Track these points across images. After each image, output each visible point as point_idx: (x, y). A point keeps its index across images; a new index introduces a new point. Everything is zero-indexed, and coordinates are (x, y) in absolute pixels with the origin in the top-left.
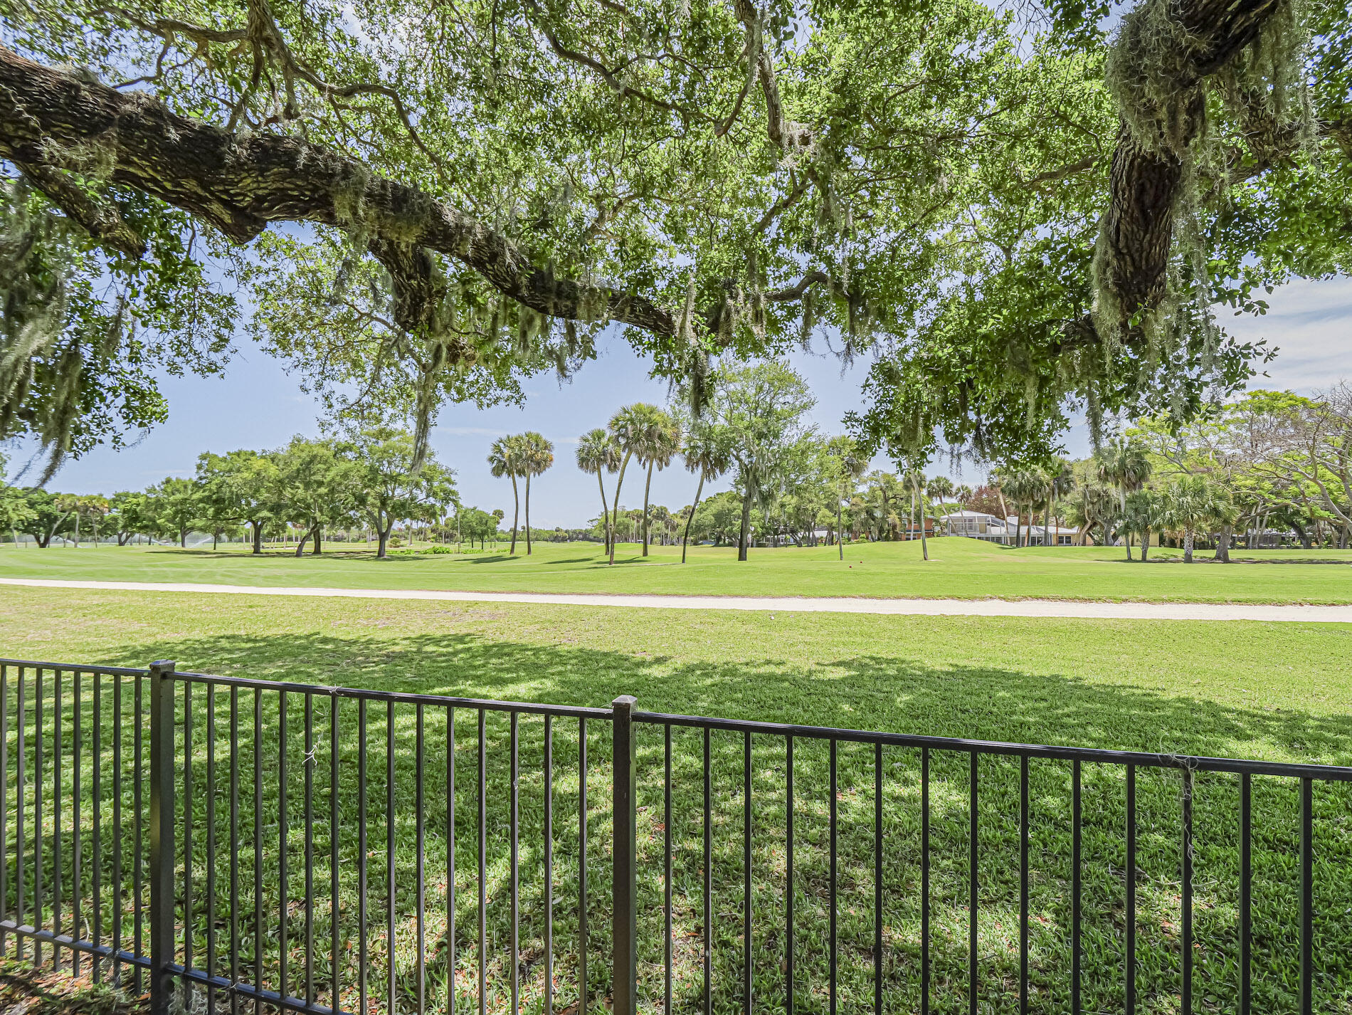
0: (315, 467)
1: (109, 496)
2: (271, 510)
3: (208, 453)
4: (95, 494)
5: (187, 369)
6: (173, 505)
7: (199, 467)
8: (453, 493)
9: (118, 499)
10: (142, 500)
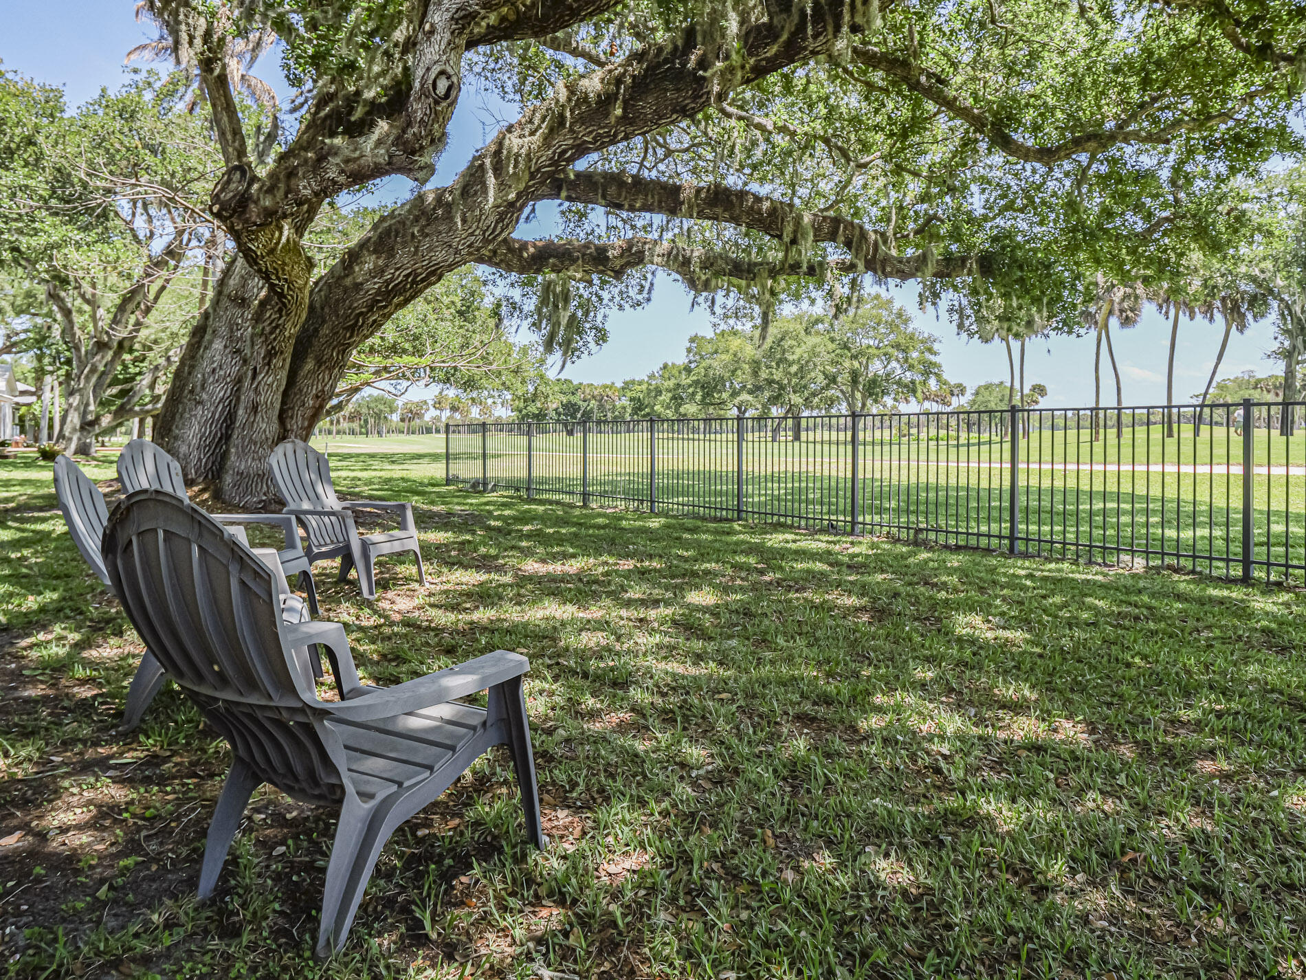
0: (787, 344)
1: (619, 384)
2: (750, 392)
3: (696, 336)
4: (609, 383)
5: (627, 306)
6: (669, 390)
7: (689, 350)
8: (935, 365)
9: (627, 385)
10: (644, 387)
